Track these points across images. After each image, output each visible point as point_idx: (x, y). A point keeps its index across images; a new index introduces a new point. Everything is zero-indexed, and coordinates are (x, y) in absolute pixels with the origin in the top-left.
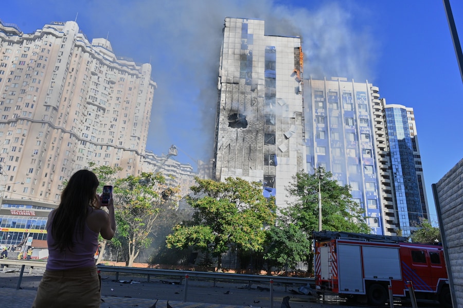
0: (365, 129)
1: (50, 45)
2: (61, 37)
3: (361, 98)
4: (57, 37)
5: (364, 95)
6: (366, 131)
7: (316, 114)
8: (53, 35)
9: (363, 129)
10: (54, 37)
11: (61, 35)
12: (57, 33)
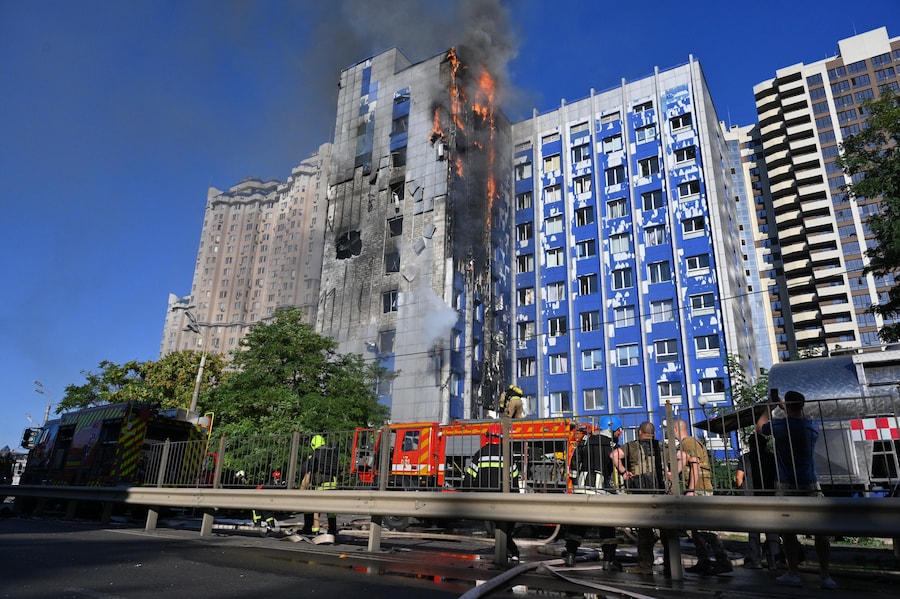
0: (688, 172)
1: (303, 190)
2: (315, 173)
3: (676, 103)
4: (311, 175)
5: (686, 92)
6: (690, 175)
7: (574, 176)
8: (305, 174)
9: (681, 173)
10: (307, 177)
11: (314, 169)
12: (308, 170)
